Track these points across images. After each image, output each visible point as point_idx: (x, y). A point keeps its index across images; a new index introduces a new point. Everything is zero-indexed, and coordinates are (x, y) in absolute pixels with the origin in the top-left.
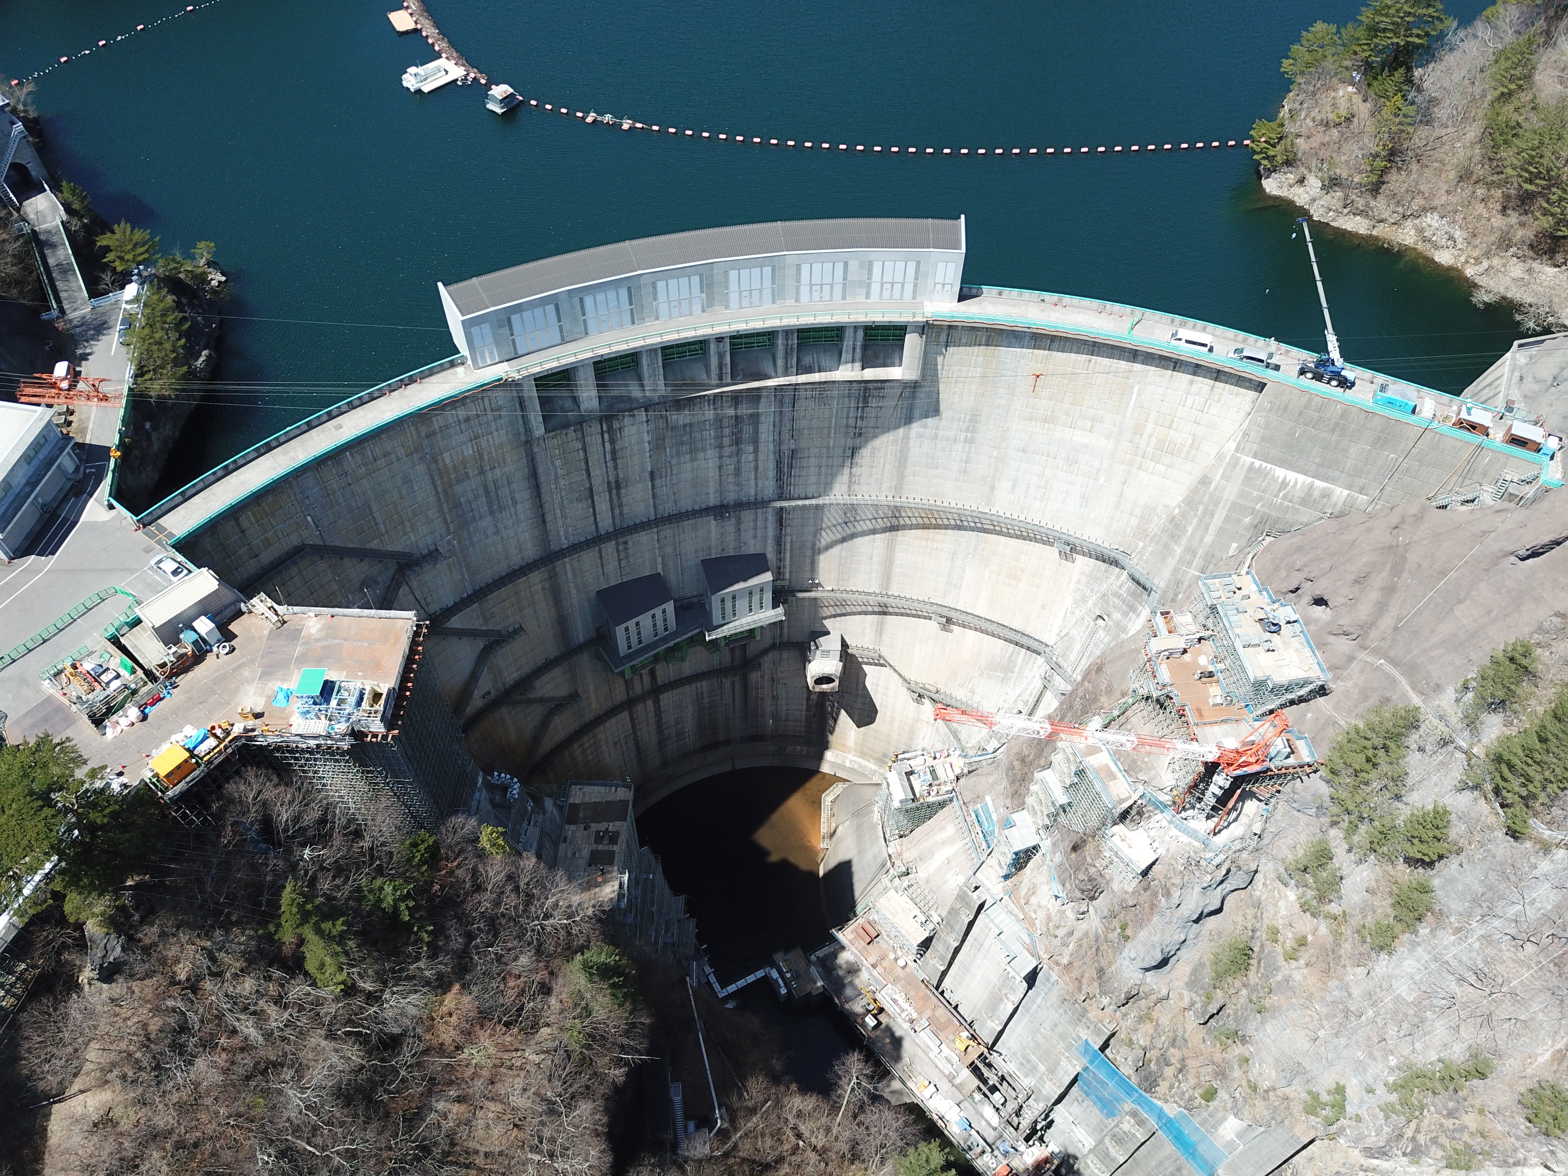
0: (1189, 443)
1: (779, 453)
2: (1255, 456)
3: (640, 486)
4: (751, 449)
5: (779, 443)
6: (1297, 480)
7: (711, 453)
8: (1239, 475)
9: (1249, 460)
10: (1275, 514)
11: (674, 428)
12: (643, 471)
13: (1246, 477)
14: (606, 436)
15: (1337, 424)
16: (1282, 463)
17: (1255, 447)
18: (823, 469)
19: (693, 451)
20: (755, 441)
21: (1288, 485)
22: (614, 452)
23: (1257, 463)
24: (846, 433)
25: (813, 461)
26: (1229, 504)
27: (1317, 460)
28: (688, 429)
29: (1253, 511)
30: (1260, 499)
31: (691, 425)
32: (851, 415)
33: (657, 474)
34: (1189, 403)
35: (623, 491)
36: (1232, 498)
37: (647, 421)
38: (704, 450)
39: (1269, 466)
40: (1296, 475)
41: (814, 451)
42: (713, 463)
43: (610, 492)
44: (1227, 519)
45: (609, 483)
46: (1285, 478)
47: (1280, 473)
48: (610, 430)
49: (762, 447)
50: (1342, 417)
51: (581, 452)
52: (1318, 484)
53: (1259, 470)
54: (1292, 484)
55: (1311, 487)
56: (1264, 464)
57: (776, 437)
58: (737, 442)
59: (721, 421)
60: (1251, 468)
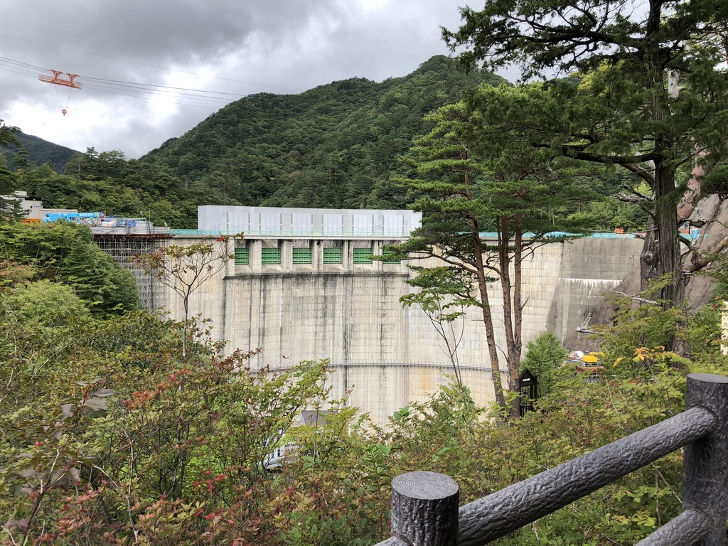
0: (540, 289)
1: (345, 326)
2: (571, 277)
3: (274, 337)
4: (331, 321)
5: (345, 319)
6: (594, 282)
7: (312, 321)
8: (567, 289)
9: (569, 279)
10: (591, 304)
11: (295, 298)
12: (277, 326)
13: (571, 289)
14: (262, 293)
15: (601, 249)
16: (584, 276)
17: (570, 272)
18: (367, 340)
19: (303, 318)
20: (334, 317)
21: (591, 287)
22: (264, 307)
23: (573, 280)
24: (377, 314)
25: (362, 335)
26: (568, 306)
27: (599, 269)
28: (301, 300)
29: (581, 307)
30: (581, 298)
31: (303, 298)
32: (379, 301)
33: (284, 330)
34: (534, 267)
35: (265, 338)
36: (568, 302)
37: (283, 289)
38: (308, 318)
39: (579, 280)
40: (593, 280)
41: (362, 327)
42: (312, 329)
43: (259, 336)
44: (570, 315)
45: (259, 329)
46: (588, 284)
47: (585, 281)
48: (264, 290)
49: (337, 319)
50: (601, 245)
51: (249, 300)
52: (605, 281)
53: (576, 283)
54: (593, 285)
55: (602, 283)
56: (577, 280)
57: (344, 315)
58: (325, 315)
59: (317, 298)
60: (571, 283)
